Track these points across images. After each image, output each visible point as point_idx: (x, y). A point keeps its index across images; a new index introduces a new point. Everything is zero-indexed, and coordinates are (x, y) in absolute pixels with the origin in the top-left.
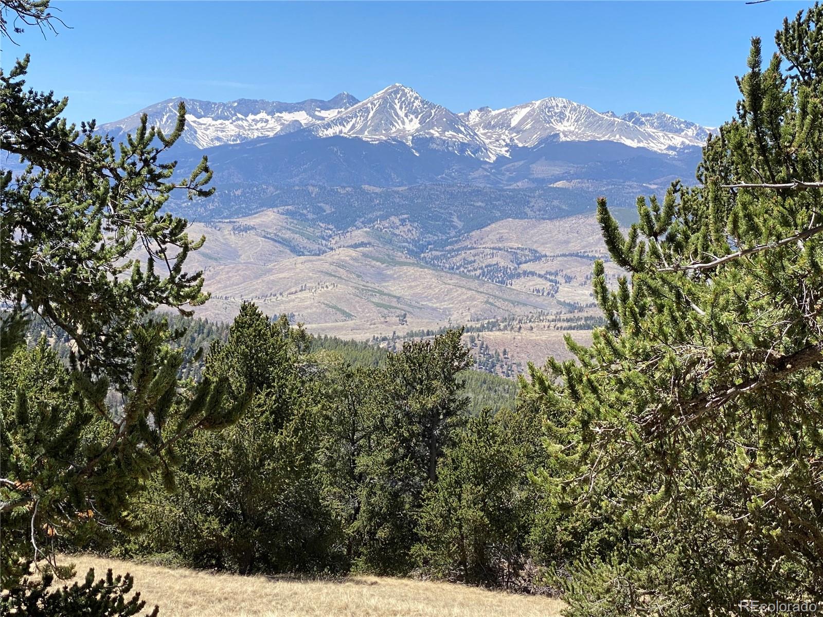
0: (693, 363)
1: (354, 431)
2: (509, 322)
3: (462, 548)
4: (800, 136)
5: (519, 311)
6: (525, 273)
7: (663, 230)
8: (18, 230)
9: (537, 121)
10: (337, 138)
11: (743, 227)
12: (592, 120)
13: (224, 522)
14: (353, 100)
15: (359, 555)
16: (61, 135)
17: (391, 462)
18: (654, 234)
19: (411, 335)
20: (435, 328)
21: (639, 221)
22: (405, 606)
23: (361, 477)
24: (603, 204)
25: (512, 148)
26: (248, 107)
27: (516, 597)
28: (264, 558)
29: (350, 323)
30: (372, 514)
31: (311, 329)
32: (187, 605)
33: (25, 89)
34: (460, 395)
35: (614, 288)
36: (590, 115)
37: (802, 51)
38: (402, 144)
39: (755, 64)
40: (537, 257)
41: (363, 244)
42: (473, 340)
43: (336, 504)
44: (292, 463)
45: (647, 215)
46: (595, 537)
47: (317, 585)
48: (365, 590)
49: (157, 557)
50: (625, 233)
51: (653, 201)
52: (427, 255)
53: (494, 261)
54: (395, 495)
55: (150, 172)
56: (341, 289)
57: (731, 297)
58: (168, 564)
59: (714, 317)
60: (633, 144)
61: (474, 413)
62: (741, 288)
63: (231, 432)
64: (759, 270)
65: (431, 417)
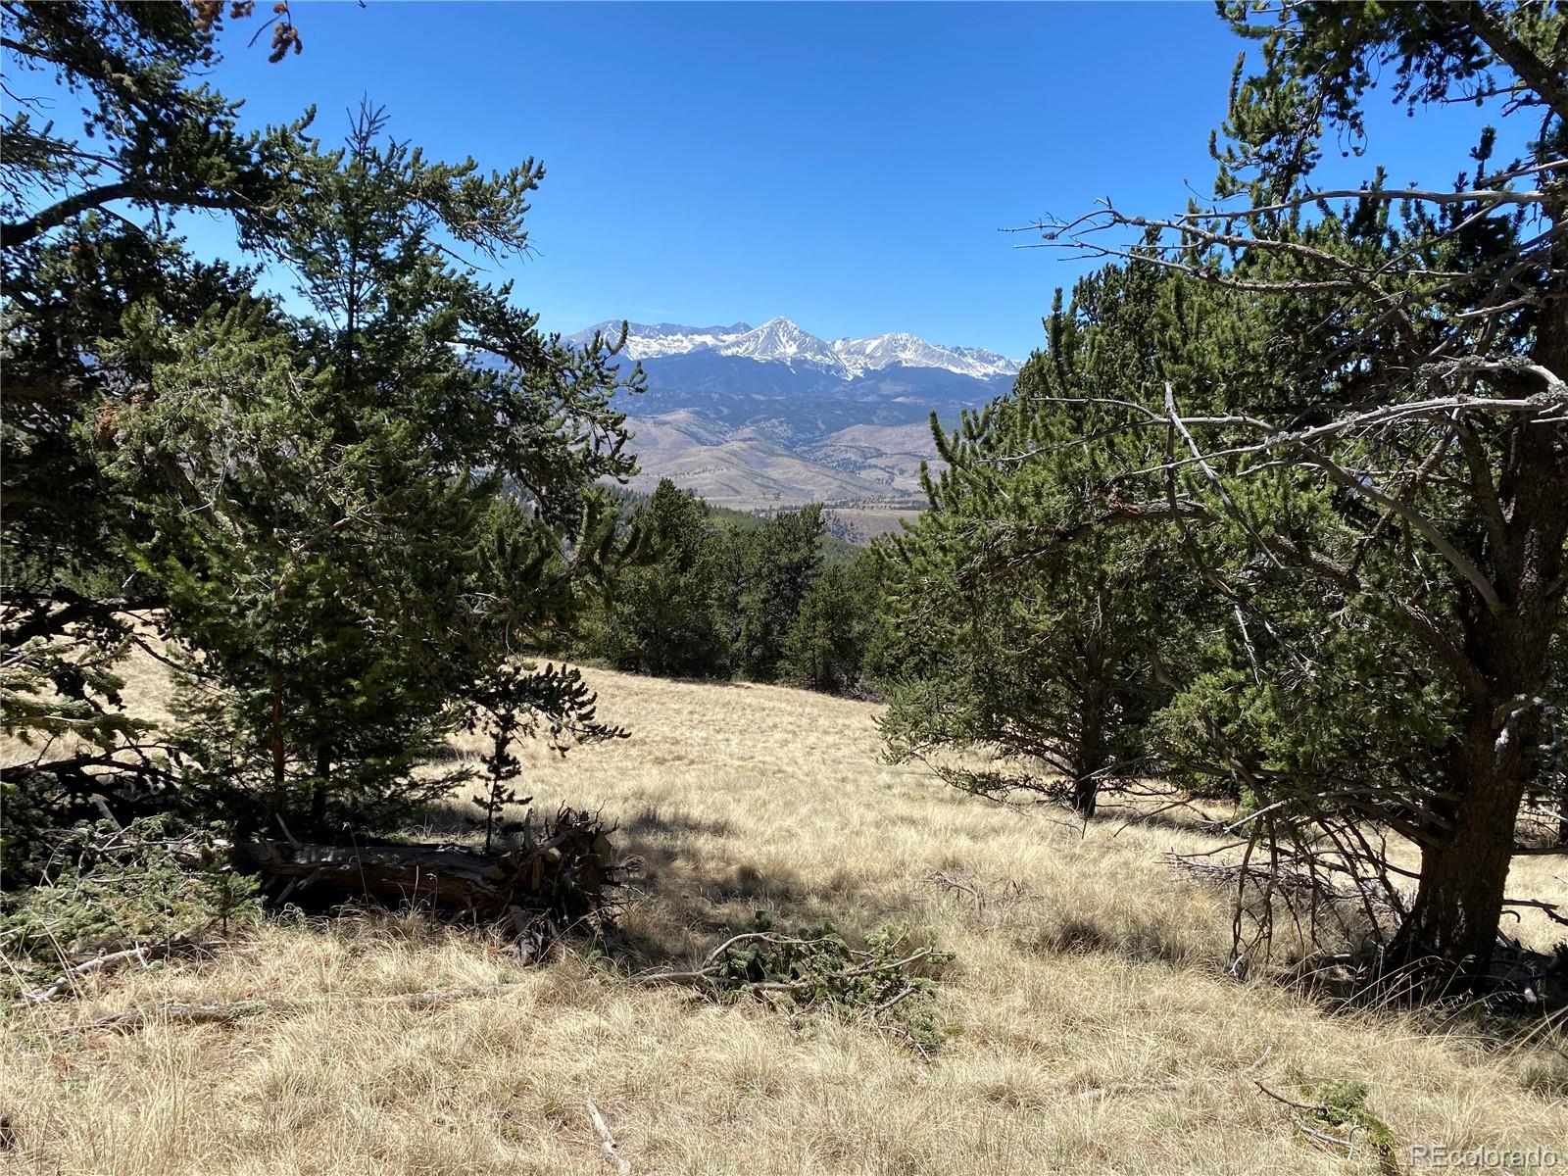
0: (998, 535)
1: (739, 576)
2: (856, 502)
3: (814, 663)
4: (1089, 365)
5: (864, 494)
6: (870, 466)
7: (980, 435)
8: (499, 414)
9: (885, 350)
10: (734, 357)
11: (1041, 435)
12: (928, 352)
13: (641, 638)
14: (748, 328)
15: (739, 666)
16: (534, 343)
17: (765, 601)
18: (973, 438)
19: (783, 508)
20: (801, 504)
21: (961, 428)
22: (771, 704)
23: (742, 611)
24: (933, 415)
25: (866, 370)
26: (668, 329)
27: (851, 702)
28: (670, 666)
29: (738, 498)
30: (750, 637)
31: (708, 499)
32: (613, 696)
33: (508, 305)
34: (818, 554)
35: (936, 480)
36: (926, 347)
37: (1092, 302)
38: (783, 364)
39: (1057, 307)
40: (880, 454)
41: (750, 439)
42: (828, 514)
43: (724, 629)
44: (692, 599)
45: (968, 424)
46: (913, 661)
47: (708, 687)
48: (743, 692)
49: (592, 661)
50: (949, 438)
51: (974, 412)
52: (798, 449)
53: (849, 455)
54: (767, 625)
55: (600, 374)
56: (733, 471)
57: (1030, 487)
58: (599, 666)
59: (1016, 499)
60: (958, 371)
61: (827, 567)
62: (1038, 479)
63: (647, 572)
64: (1053, 466)
65: (796, 569)
